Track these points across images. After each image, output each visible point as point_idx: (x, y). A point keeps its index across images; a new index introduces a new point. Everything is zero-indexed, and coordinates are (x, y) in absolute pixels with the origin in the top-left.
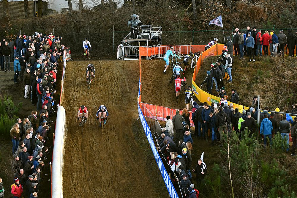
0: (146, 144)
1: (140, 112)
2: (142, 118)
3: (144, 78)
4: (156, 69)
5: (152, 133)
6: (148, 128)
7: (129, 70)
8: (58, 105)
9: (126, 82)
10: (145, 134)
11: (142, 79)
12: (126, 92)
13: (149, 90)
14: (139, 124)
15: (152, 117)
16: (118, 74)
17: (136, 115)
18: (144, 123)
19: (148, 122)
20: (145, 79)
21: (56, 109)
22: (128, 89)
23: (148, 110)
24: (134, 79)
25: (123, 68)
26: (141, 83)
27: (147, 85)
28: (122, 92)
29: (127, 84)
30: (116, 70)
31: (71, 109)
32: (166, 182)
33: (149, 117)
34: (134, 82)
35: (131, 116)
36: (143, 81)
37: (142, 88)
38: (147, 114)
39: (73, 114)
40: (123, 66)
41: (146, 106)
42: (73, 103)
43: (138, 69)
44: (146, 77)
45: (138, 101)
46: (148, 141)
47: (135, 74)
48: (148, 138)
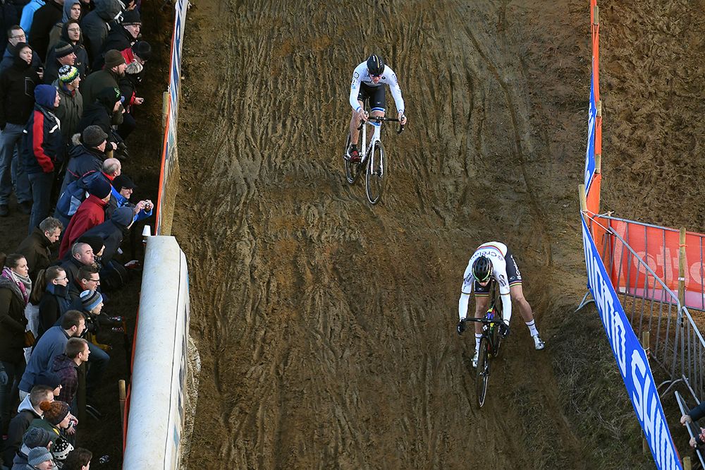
0: (625, 439)
1: (594, 268)
2: (605, 299)
3: (615, 81)
4: (682, 34)
5: (657, 378)
6: (636, 355)
7: (537, 39)
8: (147, 230)
9: (519, 101)
10: (623, 384)
11: (606, 88)
12: (520, 160)
13: (641, 145)
14: (590, 329)
15: (657, 295)
16: (473, 60)
17: (575, 282)
18: (616, 325)
19: (635, 322)
20: (622, 89)
21: (136, 249)
22: (529, 144)
23: (638, 257)
24: (562, 90)
25: (502, 27)
26: (599, 110)
27: (630, 118)
28: (497, 160)
29: (524, 114)
30: (466, 39)
31: (218, 250)
33: (640, 292)
34: (560, 105)
35: (547, 289)
36: (612, 98)
37: (606, 138)
38: (634, 278)
39: (231, 276)
40: (502, 13)
41: (628, 237)
42: (230, 219)
43: (585, 33)
44: (628, 75)
45: (586, 208)
46: (640, 425)
47: (562, 62)
48: (641, 408)
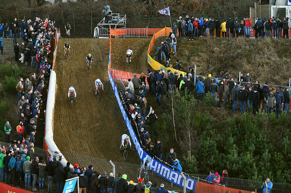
0: (114, 98)
1: (110, 76)
2: (111, 80)
3: (113, 51)
4: (122, 45)
5: (118, 90)
6: (115, 87)
7: (103, 46)
8: (51, 70)
9: (100, 53)
10: (114, 91)
11: (112, 52)
12: (100, 61)
13: (116, 59)
14: (109, 84)
15: (118, 79)
16: (94, 48)
17: (107, 77)
18: (113, 84)
19: (115, 83)
20: (114, 52)
21: (50, 72)
22: (101, 59)
23: (116, 74)
24: (106, 52)
25: (98, 44)
26: (111, 55)
27: (115, 56)
28: (97, 61)
29: (101, 55)
30: (93, 45)
31: (60, 73)
32: (128, 126)
33: (116, 79)
34: (105, 54)
35: (103, 78)
36: (112, 53)
37: (112, 59)
38: (115, 77)
39: (62, 76)
40: (98, 42)
41: (114, 72)
42: (62, 68)
43: (109, 45)
44: (115, 50)
45: (109, 68)
46: (116, 96)
47: (106, 49)
48: (116, 94)
